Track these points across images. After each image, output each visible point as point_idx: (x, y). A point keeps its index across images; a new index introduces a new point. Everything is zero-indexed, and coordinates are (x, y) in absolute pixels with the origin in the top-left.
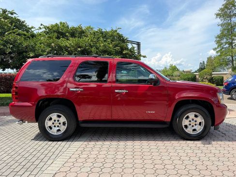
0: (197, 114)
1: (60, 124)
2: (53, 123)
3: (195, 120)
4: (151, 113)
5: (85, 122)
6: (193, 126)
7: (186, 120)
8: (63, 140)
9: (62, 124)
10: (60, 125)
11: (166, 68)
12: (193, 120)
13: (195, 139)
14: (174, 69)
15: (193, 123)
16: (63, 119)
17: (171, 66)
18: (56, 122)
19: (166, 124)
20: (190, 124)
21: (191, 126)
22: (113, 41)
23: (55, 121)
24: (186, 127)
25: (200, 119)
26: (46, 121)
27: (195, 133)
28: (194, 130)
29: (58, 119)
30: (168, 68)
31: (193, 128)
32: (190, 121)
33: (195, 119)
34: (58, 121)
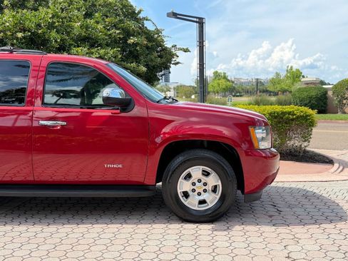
0: (208, 169)
3: (203, 181)
4: (113, 167)
6: (199, 194)
7: (185, 182)
11: (278, 74)
12: (199, 181)
13: (202, 219)
14: (296, 76)
15: (199, 188)
17: (290, 71)
19: (148, 190)
20: (194, 190)
21: (196, 193)
22: (107, 17)
24: (186, 195)
25: (214, 180)
27: (203, 208)
28: (202, 202)
30: (283, 74)
31: (201, 198)
32: (194, 184)
33: (204, 179)
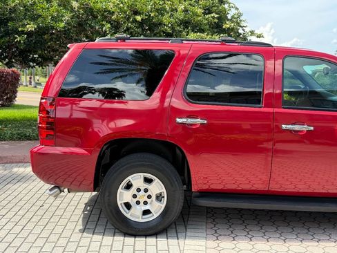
1: (149, 197)
2: (135, 196)
5: (205, 194)
8: (155, 233)
9: (154, 198)
10: (149, 201)
16: (157, 187)
18: (142, 192)
23: (139, 190)
26: (120, 190)
29: (147, 186)
34: (146, 191)
